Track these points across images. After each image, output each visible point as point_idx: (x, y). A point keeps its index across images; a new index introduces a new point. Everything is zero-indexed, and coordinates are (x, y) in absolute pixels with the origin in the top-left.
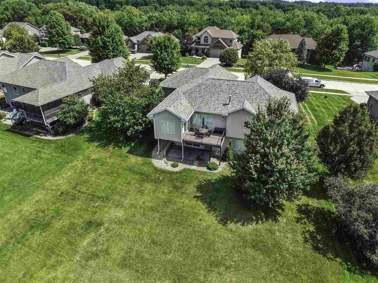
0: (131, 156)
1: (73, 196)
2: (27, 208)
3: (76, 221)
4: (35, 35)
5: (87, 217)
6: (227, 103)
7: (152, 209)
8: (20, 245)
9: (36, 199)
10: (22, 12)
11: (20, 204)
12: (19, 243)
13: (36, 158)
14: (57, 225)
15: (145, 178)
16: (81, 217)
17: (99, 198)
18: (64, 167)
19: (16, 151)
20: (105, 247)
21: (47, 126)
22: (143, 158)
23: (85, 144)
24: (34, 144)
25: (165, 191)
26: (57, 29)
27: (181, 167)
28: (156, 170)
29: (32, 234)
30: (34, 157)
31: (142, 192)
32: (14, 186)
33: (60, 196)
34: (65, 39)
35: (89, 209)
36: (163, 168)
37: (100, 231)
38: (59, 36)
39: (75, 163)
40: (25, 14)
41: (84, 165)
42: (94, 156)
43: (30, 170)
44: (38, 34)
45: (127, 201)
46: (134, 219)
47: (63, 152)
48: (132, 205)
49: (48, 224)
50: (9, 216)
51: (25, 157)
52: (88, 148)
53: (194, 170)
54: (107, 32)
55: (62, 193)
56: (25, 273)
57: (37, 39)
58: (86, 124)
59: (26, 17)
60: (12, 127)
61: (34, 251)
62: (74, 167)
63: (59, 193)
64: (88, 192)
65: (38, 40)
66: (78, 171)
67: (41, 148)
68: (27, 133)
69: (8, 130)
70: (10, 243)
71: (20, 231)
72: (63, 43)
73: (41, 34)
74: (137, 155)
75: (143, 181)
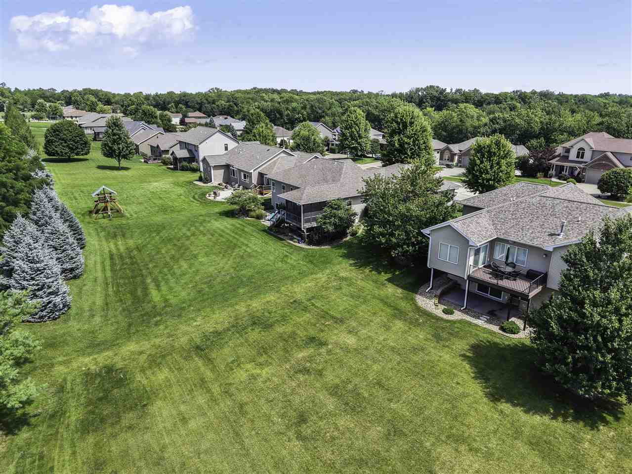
0: (389, 285)
1: (305, 307)
2: (256, 304)
3: (299, 332)
4: (326, 138)
5: (312, 332)
6: (557, 233)
7: (393, 349)
8: (238, 335)
9: (268, 299)
10: (320, 111)
11: (251, 300)
12: (238, 332)
13: (282, 261)
14: (279, 329)
15: (399, 314)
16: (306, 330)
17: (333, 317)
18: (306, 276)
19: (264, 251)
20: (320, 368)
21: (303, 231)
22: (405, 291)
23: (338, 259)
24: (285, 248)
25: (421, 336)
26: (353, 129)
27: (458, 315)
28: (418, 309)
29: (253, 330)
30: (280, 260)
31: (388, 328)
32: (251, 282)
33: (291, 303)
34: (359, 144)
35: (318, 325)
36: (428, 309)
37: (321, 350)
38: (353, 139)
39: (320, 275)
40: (323, 114)
41: (328, 281)
42: (343, 274)
43: (272, 271)
44: (331, 137)
45: (365, 331)
46: (365, 352)
47: (311, 262)
48: (369, 337)
49: (271, 326)
50: (237, 307)
51: (271, 258)
52: (340, 263)
53: (476, 325)
54: (409, 131)
55: (295, 301)
56: (234, 360)
57: (327, 142)
58: (348, 238)
59: (323, 117)
60: (269, 227)
61: (249, 345)
62: (317, 279)
63: (292, 301)
64: (323, 308)
65: (328, 145)
66: (319, 285)
67: (290, 253)
68: (282, 237)
69: (264, 231)
70: (230, 330)
71: (242, 323)
72: (355, 148)
73: (334, 137)
74: (397, 286)
75: (395, 316)
